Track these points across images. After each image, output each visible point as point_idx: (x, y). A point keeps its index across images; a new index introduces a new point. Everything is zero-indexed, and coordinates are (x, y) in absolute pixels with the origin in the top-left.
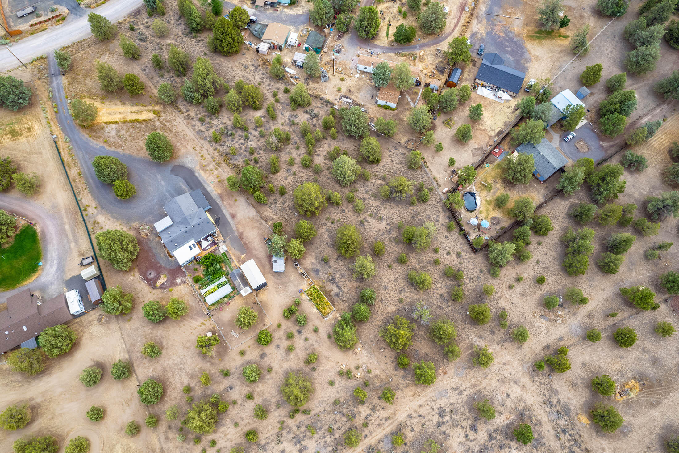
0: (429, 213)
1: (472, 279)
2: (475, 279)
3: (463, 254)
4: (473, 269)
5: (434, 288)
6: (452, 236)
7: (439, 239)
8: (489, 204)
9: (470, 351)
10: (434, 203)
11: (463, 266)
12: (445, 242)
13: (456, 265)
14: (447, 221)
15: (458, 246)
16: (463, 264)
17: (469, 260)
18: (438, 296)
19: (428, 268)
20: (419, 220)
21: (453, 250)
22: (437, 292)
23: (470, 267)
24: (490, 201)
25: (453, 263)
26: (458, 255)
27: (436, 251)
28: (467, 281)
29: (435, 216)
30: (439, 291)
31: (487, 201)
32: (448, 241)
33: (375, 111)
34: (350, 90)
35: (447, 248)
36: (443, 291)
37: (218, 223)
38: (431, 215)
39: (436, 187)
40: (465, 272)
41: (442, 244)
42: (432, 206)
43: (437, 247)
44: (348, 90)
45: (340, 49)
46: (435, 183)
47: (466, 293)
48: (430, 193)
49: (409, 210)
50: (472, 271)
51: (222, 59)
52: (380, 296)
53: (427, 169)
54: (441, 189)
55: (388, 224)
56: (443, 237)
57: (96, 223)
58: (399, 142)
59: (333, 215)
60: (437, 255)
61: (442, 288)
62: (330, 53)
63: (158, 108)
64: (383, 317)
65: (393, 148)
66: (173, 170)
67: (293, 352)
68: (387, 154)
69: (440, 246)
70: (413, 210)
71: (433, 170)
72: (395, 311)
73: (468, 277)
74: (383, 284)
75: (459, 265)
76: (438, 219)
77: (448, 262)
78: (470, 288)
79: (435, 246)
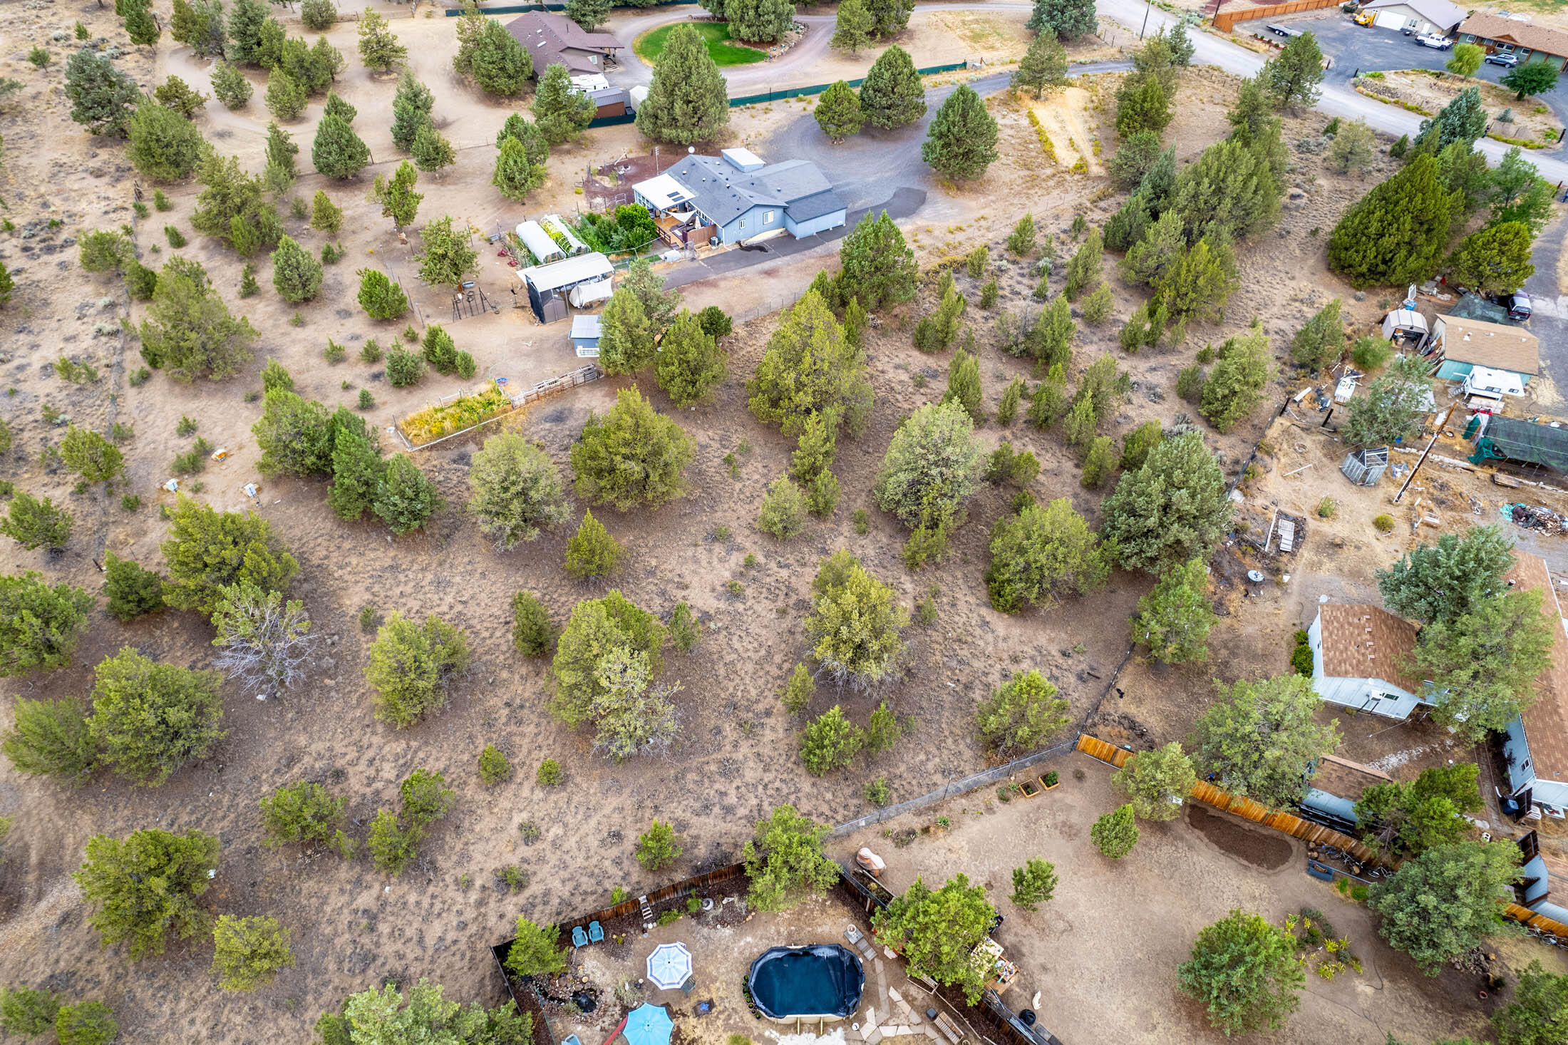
0: (751, 773)
1: (372, 929)
2: (366, 940)
3: (511, 905)
4: (421, 940)
5: (387, 748)
6: (617, 862)
7: (613, 801)
10: (805, 806)
11: (452, 892)
12: (591, 830)
13: (465, 857)
14: (702, 851)
15: (555, 884)
16: (460, 898)
17: (473, 929)
18: (340, 763)
19: (480, 741)
20: (718, 731)
21: (541, 860)
22: (363, 762)
23: (436, 929)
25: (477, 852)
26: (510, 881)
27: (553, 779)
28: (366, 899)
29: (732, 799)
30: (362, 766)
32: (593, 842)
33: (1265, 622)
34: (1339, 546)
35: (557, 830)
36: (355, 783)
37: (750, 248)
38: (737, 782)
39: (894, 826)
40: (412, 898)
41: (582, 810)
42: (785, 791)
43: (570, 787)
44: (1338, 541)
45: (1544, 525)
46: (917, 823)
47: (309, 885)
48: (855, 794)
49: (770, 695)
50: (410, 932)
51: (1311, 262)
52: (415, 567)
53: (992, 795)
54: (881, 841)
55: (706, 617)
56: (616, 818)
57: (767, 111)
58: (1122, 695)
59: (760, 466)
60: (533, 780)
61: (370, 781)
62: (1501, 492)
63: (1096, 170)
64: (333, 567)
65: (1084, 666)
66: (909, 190)
67: (325, 364)
68: (1051, 640)
69: (576, 799)
70: (768, 713)
71: (988, 822)
72: (341, 606)
73: (384, 905)
74: (458, 579)
75: (460, 872)
76: (716, 810)
77: (485, 824)
78: (328, 909)
79: (578, 779)
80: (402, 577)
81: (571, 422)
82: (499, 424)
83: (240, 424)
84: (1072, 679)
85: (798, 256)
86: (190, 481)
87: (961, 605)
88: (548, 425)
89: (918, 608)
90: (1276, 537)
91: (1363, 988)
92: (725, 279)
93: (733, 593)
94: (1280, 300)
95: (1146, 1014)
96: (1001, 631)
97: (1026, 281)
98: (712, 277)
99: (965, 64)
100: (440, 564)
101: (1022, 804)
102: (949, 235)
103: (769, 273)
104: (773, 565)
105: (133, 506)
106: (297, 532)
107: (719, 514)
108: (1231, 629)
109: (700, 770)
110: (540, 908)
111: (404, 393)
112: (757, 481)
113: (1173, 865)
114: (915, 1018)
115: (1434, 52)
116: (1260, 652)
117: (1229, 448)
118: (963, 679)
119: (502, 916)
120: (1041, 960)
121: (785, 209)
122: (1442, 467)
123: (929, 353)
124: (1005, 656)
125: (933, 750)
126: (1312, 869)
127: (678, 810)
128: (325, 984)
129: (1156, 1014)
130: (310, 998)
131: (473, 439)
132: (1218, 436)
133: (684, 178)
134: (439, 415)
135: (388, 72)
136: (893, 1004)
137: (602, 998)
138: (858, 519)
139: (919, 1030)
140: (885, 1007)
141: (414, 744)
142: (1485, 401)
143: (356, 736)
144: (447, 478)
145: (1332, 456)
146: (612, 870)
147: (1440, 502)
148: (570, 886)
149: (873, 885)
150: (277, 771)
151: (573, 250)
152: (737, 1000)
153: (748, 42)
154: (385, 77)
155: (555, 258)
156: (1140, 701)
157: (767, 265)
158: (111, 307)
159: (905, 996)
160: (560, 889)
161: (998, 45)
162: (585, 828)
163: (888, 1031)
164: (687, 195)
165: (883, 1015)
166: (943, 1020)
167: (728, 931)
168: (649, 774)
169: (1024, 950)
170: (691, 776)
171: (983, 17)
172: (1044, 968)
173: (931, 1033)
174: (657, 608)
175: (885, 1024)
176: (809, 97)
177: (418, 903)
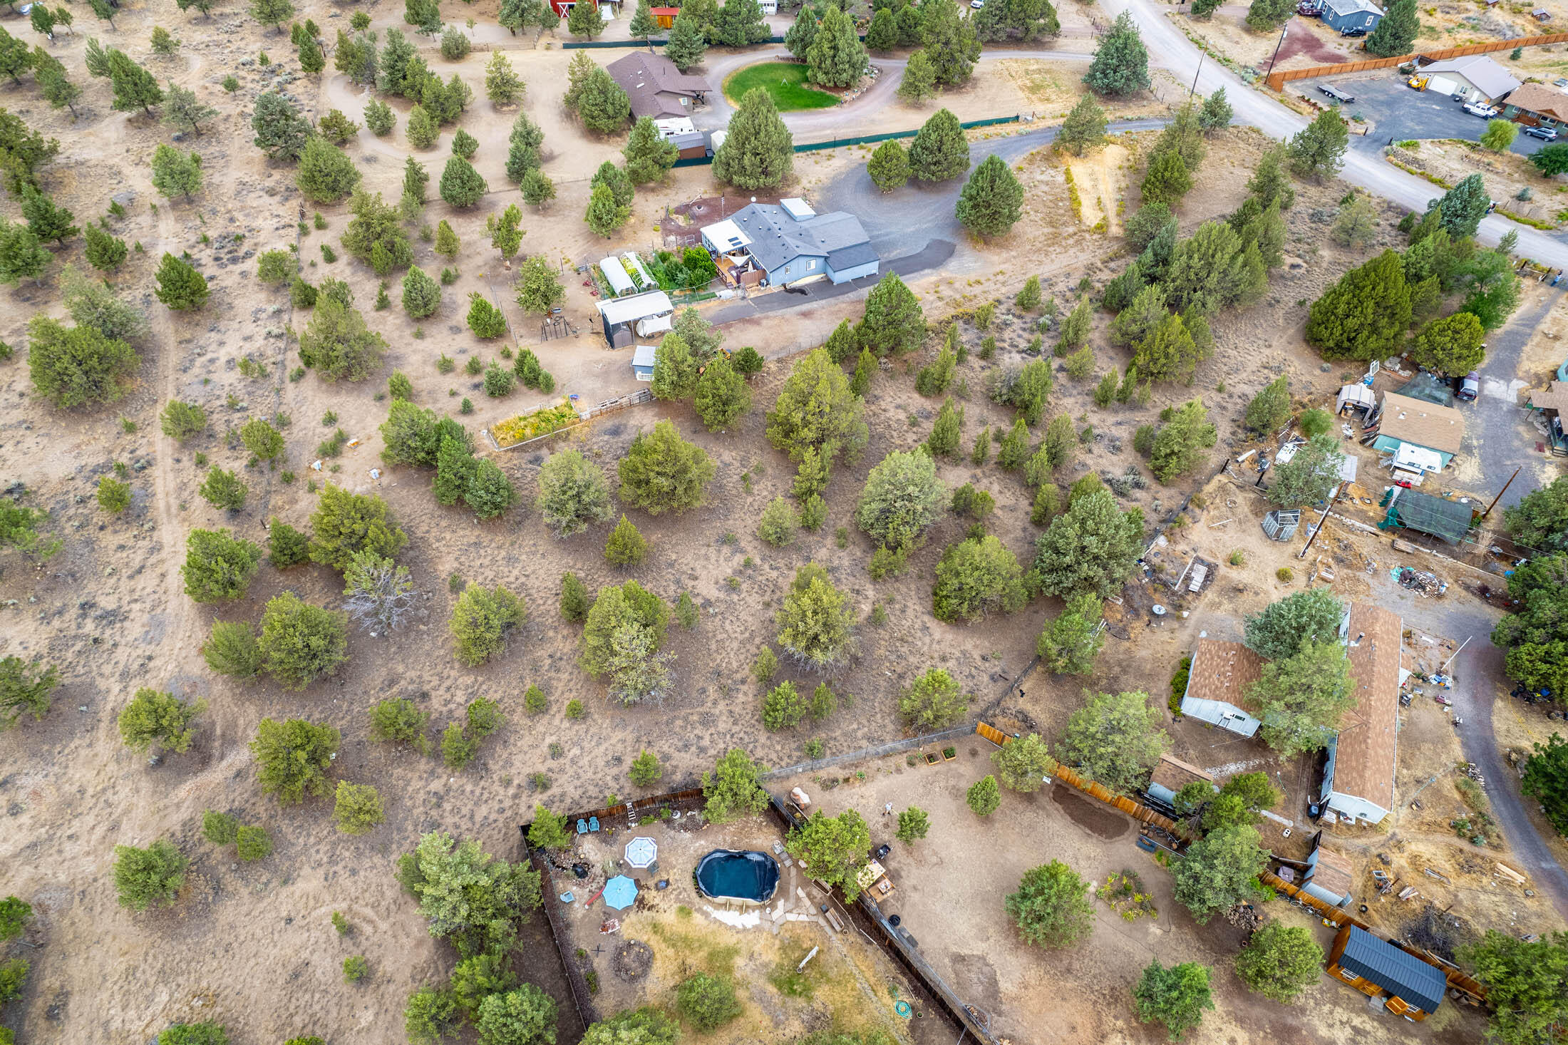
0: (722, 726)
1: (439, 806)
2: (434, 813)
3: (537, 800)
4: (472, 817)
5: (461, 680)
6: (616, 778)
7: (619, 735)
8: (712, 956)
9: (218, 732)
10: (760, 753)
11: (497, 787)
12: (600, 754)
13: (508, 763)
14: (678, 778)
15: (570, 789)
16: (501, 791)
17: (509, 813)
18: (426, 688)
19: (528, 681)
20: (704, 691)
21: (562, 771)
22: (443, 688)
23: (483, 810)
24: (729, 970)
25: (517, 761)
26: (539, 783)
27: (577, 714)
28: (436, 785)
29: (706, 742)
30: (442, 691)
31: (731, 952)
32: (601, 762)
33: (1159, 648)
34: (1240, 591)
35: (576, 751)
36: (436, 703)
37: (793, 291)
38: (712, 730)
39: (823, 774)
40: (469, 788)
41: (595, 739)
42: (746, 740)
43: (589, 721)
44: (1241, 586)
45: (1424, 588)
46: (841, 774)
47: (398, 772)
48: (799, 749)
49: (747, 668)
50: (465, 811)
51: (1291, 331)
52: (493, 545)
53: (902, 760)
54: (811, 784)
55: (708, 603)
56: (620, 747)
57: (830, 157)
58: (1023, 694)
59: (769, 484)
60: (563, 713)
61: (447, 703)
62: (1396, 556)
63: (1115, 230)
64: (432, 540)
65: (997, 669)
66: (941, 242)
67: (437, 372)
68: (976, 646)
69: (592, 730)
70: (743, 682)
71: (896, 779)
72: (436, 570)
73: (448, 791)
74: (524, 557)
75: (503, 773)
76: (693, 749)
77: (524, 743)
78: (410, 789)
79: (596, 716)
80: (482, 552)
81: (624, 437)
82: (568, 434)
83: (369, 419)
84: (986, 678)
85: (832, 300)
86: (330, 463)
87: (910, 612)
88: (606, 438)
89: (874, 611)
90: (1188, 578)
91: (1155, 930)
92: (767, 318)
93: (731, 586)
94: (1252, 366)
95: (983, 930)
96: (937, 636)
97: (1026, 335)
98: (757, 315)
99: (1017, 117)
100: (512, 544)
101: (924, 769)
102: (969, 289)
103: (805, 315)
104: (766, 567)
105: (289, 479)
106: (408, 510)
107: (731, 522)
108: (1128, 651)
109: (686, 719)
110: (557, 804)
111: (497, 402)
112: (765, 497)
113: (1031, 827)
114: (813, 910)
115: (1478, 121)
116: (1147, 672)
117: (1167, 498)
118: (899, 670)
119: (530, 807)
120: (913, 882)
121: (826, 258)
122: (1351, 530)
123: (927, 397)
124: (936, 655)
125: (865, 722)
126: (1140, 843)
127: (665, 746)
128: (405, 838)
129: (991, 930)
130: (394, 846)
131: (547, 444)
132: (1160, 488)
133: (744, 225)
134: (522, 423)
135: (508, 104)
136: (798, 899)
137: (593, 870)
138: (841, 535)
139: (814, 919)
140: (792, 900)
141: (480, 679)
142: (1407, 475)
143: (439, 668)
144: (523, 476)
145: (1258, 513)
146: (612, 783)
147: (1340, 561)
148: (580, 791)
149: (798, 815)
150: (382, 689)
151: (644, 285)
152: (688, 883)
153: (824, 87)
154: (505, 109)
155: (628, 292)
156: (1036, 701)
157: (805, 307)
158: (278, 313)
159: (808, 895)
160: (573, 792)
161: (1053, 97)
162: (596, 752)
163: (792, 917)
164: (745, 241)
165: (790, 906)
166: (832, 913)
167: (688, 835)
168: (648, 717)
169: (903, 874)
170: (679, 723)
171: (1047, 67)
172: (915, 888)
173: (822, 922)
174: (671, 593)
175: (791, 911)
176: (869, 145)
177: (472, 792)
